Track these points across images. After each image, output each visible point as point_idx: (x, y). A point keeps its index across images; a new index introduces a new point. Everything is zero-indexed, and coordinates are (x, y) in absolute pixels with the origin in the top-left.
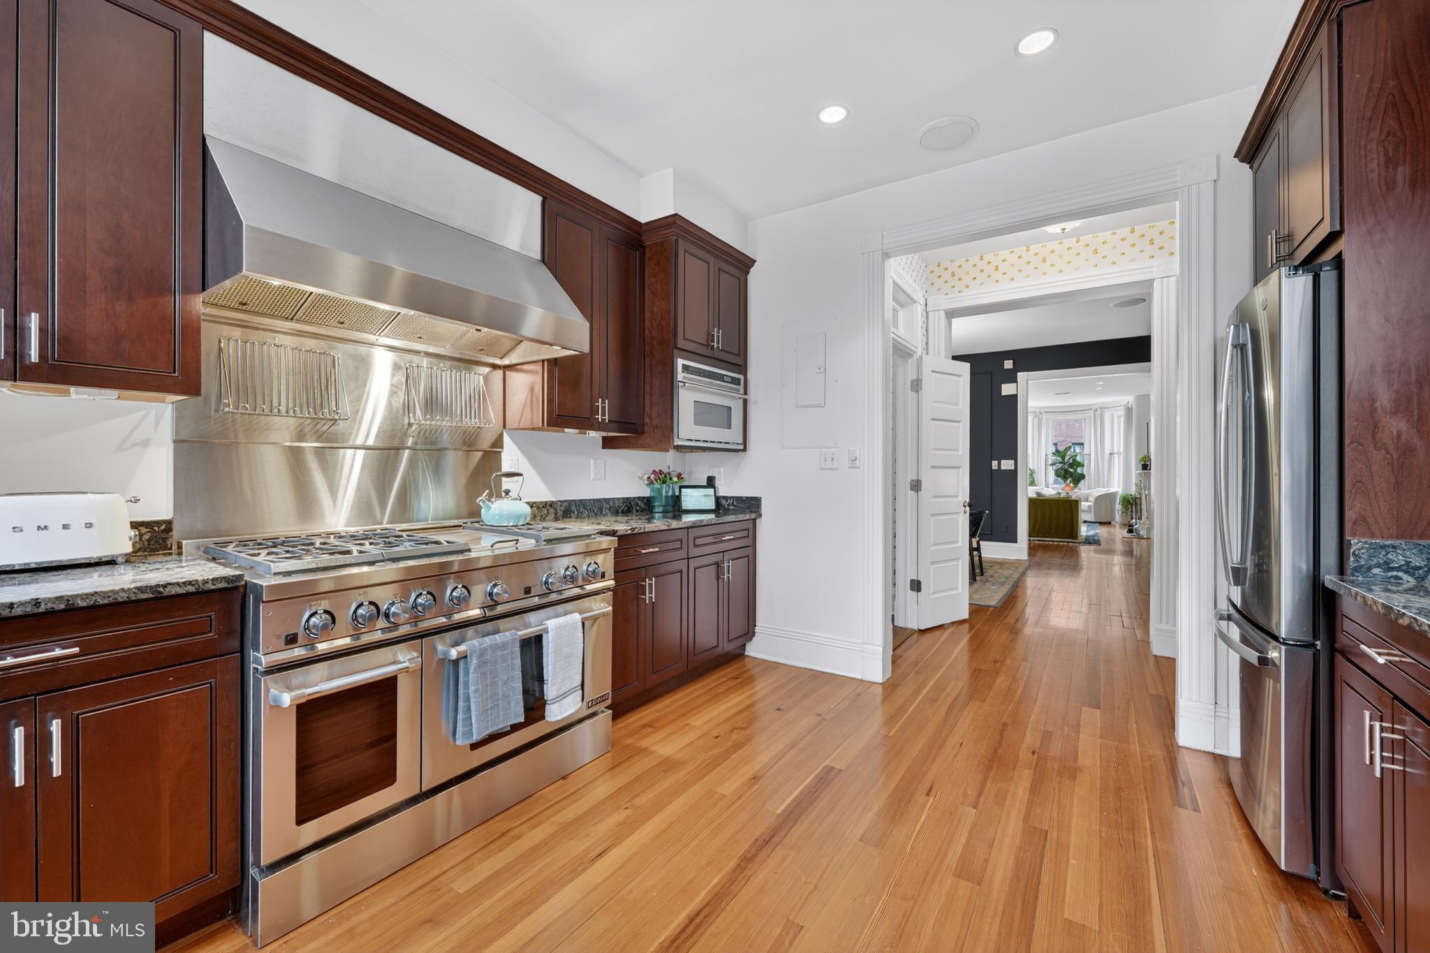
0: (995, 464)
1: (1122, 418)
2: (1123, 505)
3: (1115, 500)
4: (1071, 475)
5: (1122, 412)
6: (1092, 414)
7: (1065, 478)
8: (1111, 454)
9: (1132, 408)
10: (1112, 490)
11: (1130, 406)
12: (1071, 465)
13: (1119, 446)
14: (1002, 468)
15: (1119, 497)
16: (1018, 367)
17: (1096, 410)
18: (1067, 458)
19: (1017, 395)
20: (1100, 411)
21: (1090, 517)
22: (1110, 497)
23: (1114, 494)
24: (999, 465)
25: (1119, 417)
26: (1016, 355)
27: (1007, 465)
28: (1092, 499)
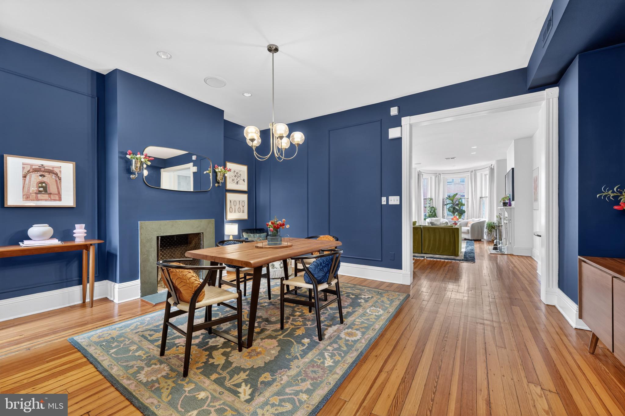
0: (384, 200)
1: (488, 176)
2: (488, 229)
3: (484, 226)
4: (457, 211)
5: (487, 172)
6: (469, 174)
7: (453, 213)
8: (481, 198)
9: (494, 169)
10: (482, 220)
11: (493, 167)
12: (457, 205)
13: (486, 193)
14: (390, 203)
15: (486, 224)
16: (403, 113)
17: (472, 172)
18: (454, 201)
19: (402, 138)
20: (474, 172)
21: (468, 237)
22: (481, 224)
23: (484, 222)
24: (387, 200)
25: (486, 175)
26: (400, 102)
27: (394, 200)
28: (470, 225)
